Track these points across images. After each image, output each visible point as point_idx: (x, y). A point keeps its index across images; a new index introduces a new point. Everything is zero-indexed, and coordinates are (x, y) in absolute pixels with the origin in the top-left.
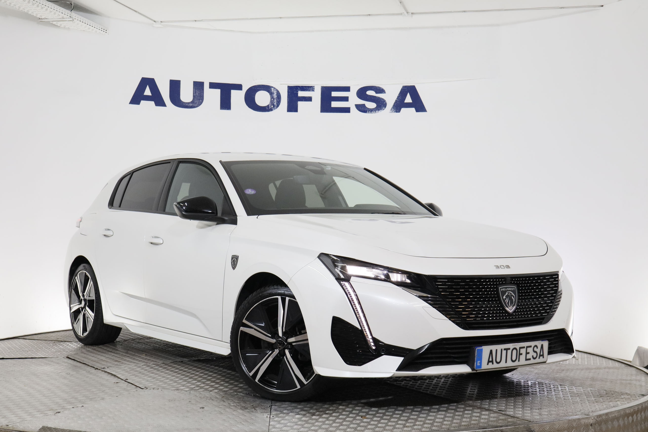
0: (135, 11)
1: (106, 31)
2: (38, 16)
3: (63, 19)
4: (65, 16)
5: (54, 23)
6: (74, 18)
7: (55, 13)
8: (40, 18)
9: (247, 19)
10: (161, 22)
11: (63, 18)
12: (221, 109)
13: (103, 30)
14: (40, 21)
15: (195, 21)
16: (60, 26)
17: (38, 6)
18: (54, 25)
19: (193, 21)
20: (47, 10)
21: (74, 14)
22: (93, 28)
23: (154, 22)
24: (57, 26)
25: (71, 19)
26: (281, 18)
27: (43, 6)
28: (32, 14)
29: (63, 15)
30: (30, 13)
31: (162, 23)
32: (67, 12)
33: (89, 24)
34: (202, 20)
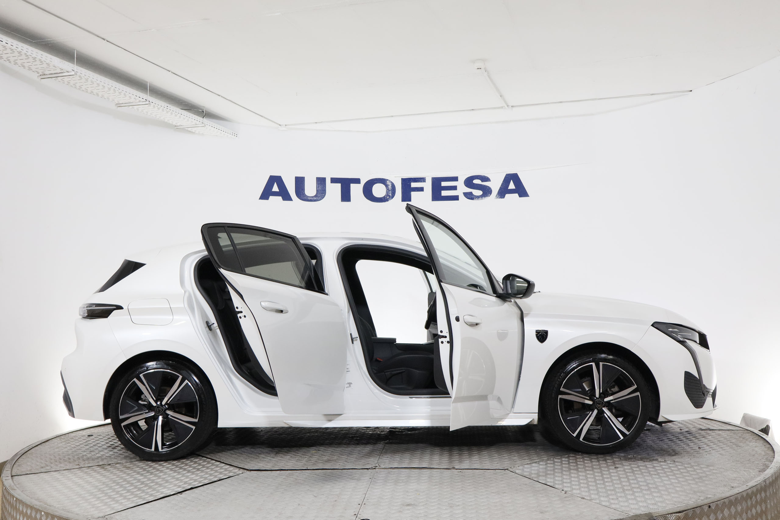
0: (261, 116)
1: (237, 136)
2: (174, 124)
3: (196, 126)
4: (198, 123)
5: (189, 129)
6: (206, 124)
7: (188, 120)
8: (176, 125)
9: (362, 119)
10: (286, 125)
11: (196, 124)
12: (341, 201)
13: (233, 134)
14: (176, 128)
15: (316, 123)
16: (195, 133)
17: (172, 114)
18: (190, 131)
19: (314, 123)
20: (180, 117)
21: (206, 120)
22: (224, 133)
23: (279, 126)
24: (192, 132)
25: (203, 125)
26: (392, 116)
27: (176, 114)
28: (168, 122)
29: (195, 121)
30: (166, 121)
31: (287, 127)
32: (199, 119)
33: (220, 129)
34: (322, 122)
